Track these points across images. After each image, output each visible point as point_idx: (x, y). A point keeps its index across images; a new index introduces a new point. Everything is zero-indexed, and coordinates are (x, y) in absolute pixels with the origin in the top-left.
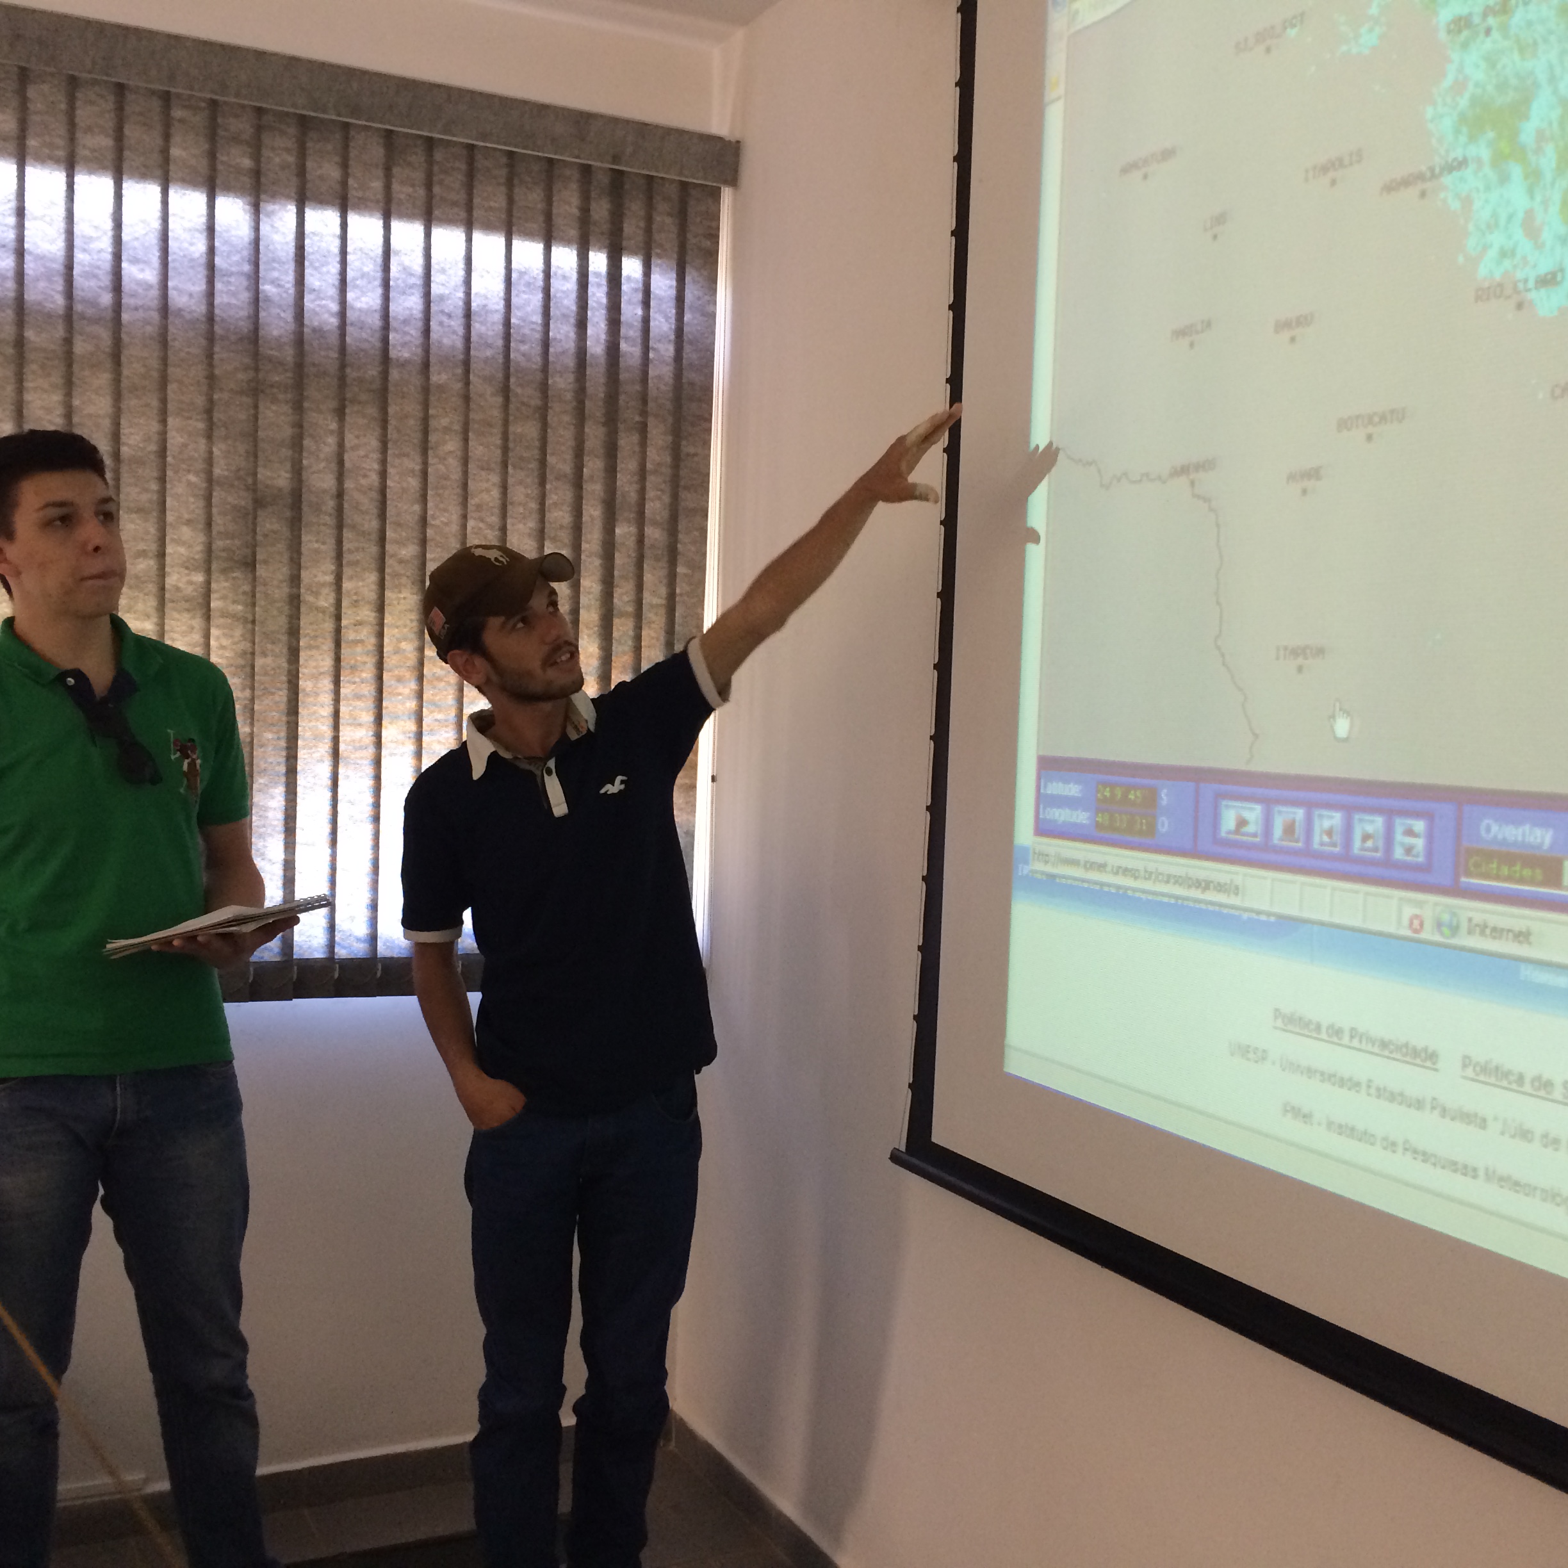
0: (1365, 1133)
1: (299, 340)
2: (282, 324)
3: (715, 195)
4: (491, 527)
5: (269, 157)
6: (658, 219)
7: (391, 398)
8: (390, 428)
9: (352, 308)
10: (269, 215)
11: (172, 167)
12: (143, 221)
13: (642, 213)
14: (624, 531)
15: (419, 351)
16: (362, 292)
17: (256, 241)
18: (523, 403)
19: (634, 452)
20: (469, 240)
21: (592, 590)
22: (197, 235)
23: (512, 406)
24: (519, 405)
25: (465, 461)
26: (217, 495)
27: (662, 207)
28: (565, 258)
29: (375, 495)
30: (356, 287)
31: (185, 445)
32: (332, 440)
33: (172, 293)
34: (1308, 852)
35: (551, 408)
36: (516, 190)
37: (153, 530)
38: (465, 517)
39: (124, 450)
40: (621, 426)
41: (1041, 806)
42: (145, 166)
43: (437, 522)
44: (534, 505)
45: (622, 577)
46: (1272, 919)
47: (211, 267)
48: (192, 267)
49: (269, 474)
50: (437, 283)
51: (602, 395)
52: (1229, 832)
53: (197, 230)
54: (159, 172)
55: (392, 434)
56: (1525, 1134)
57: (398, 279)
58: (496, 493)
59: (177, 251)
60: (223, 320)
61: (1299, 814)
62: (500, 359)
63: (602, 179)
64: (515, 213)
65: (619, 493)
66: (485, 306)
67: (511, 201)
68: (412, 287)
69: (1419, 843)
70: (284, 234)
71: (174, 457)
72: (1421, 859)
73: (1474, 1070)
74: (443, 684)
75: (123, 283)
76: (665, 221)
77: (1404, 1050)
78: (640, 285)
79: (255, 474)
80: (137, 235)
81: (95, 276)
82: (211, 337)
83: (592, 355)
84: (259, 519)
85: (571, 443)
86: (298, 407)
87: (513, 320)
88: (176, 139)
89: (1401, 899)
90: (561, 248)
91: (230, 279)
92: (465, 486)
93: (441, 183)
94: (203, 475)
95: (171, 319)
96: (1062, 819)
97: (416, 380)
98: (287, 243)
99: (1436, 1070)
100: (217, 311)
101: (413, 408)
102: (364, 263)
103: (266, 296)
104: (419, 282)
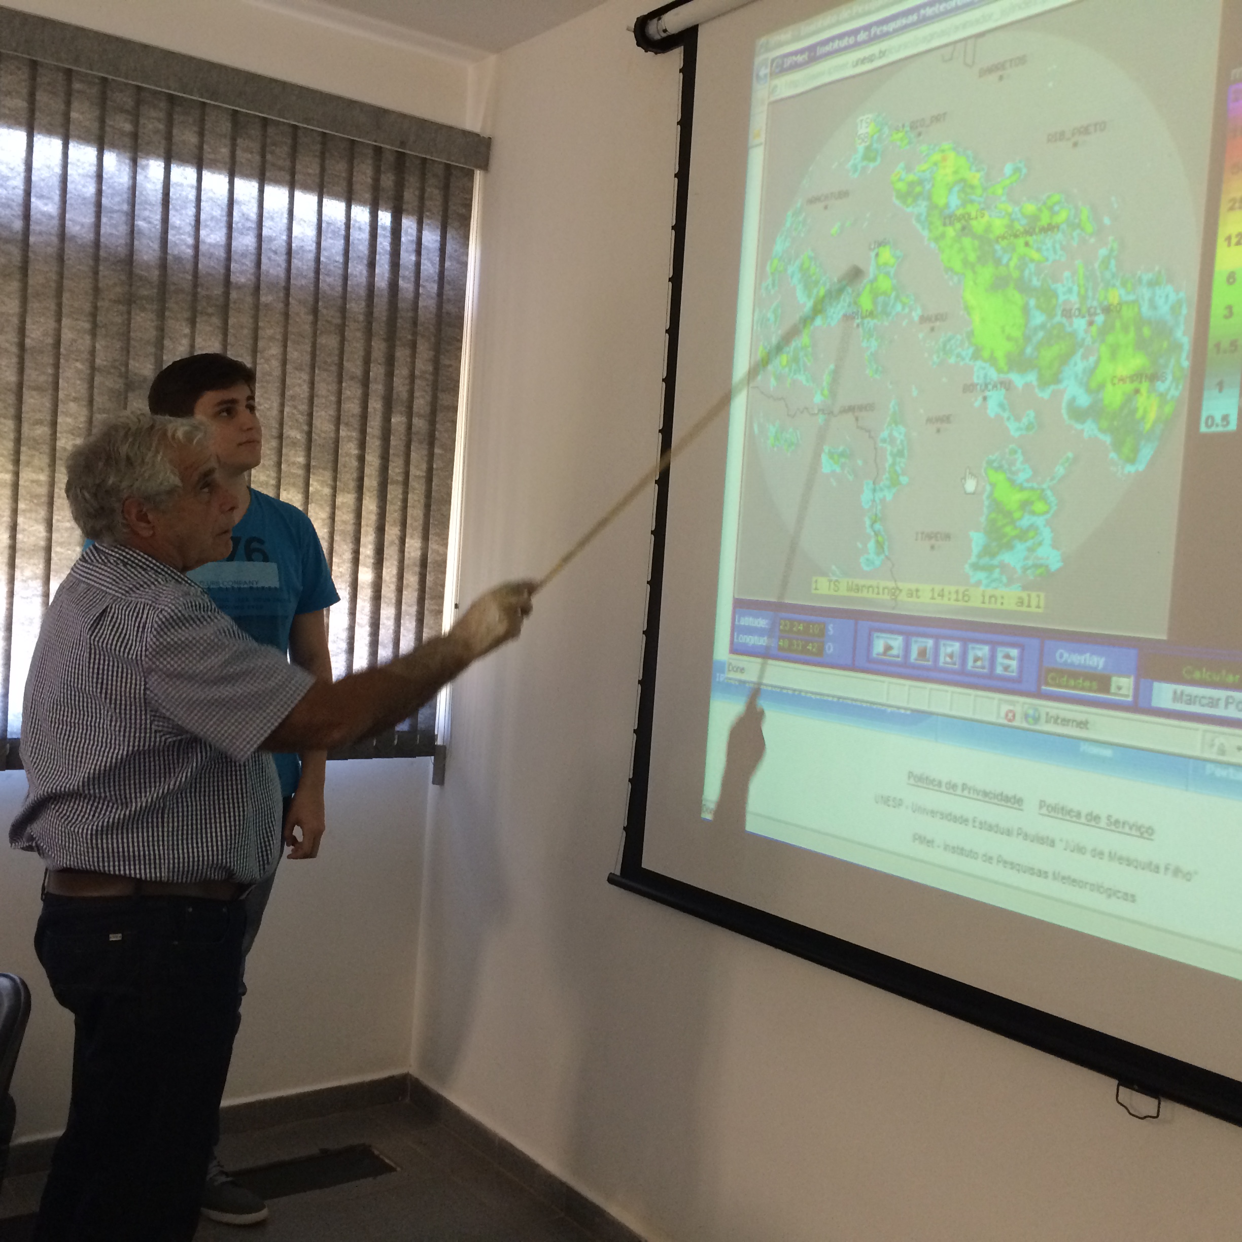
0: (971, 851)
1: (163, 263)
2: (150, 252)
3: (470, 175)
4: (302, 414)
5: (144, 124)
6: (429, 190)
7: (231, 313)
9: (204, 242)
10: (145, 168)
11: (72, 127)
12: (49, 167)
13: (418, 185)
14: (398, 420)
15: (252, 278)
16: (211, 230)
17: (133, 188)
18: (327, 321)
19: (407, 362)
20: (292, 197)
21: (373, 463)
22: (89, 180)
23: (319, 323)
24: (324, 323)
25: (284, 362)
26: (98, 379)
27: (431, 181)
28: (361, 214)
30: (206, 226)
31: (75, 341)
32: (186, 342)
33: (68, 223)
34: (936, 668)
35: (348, 326)
36: (327, 162)
37: (48, 405)
38: (282, 405)
39: (28, 341)
40: (398, 343)
41: (736, 634)
42: (51, 125)
44: (333, 398)
45: (394, 454)
46: (908, 712)
47: (99, 205)
48: (84, 204)
49: (137, 365)
50: (267, 227)
51: (385, 319)
52: (878, 654)
53: (89, 176)
54: (61, 130)
55: (231, 339)
56: (1080, 850)
57: (238, 223)
58: (306, 387)
59: (73, 191)
60: (106, 247)
61: (930, 643)
62: (312, 287)
63: (389, 158)
64: (326, 178)
65: (394, 392)
66: (302, 246)
67: (323, 170)
68: (249, 229)
69: (1014, 664)
70: (154, 183)
71: (65, 349)
72: (1014, 674)
73: (1047, 809)
75: (32, 213)
76: (434, 193)
77: (1000, 797)
78: (415, 238)
79: (127, 365)
80: (43, 177)
81: (9, 206)
82: (96, 258)
83: (378, 288)
84: (129, 399)
85: (362, 353)
86: (161, 315)
87: (322, 259)
88: (75, 105)
89: (1000, 700)
90: (358, 207)
91: (112, 215)
92: (283, 382)
93: (272, 153)
94: (87, 364)
95: (67, 244)
96: (752, 642)
97: (249, 299)
98: (156, 190)
99: (1021, 810)
100: (102, 240)
101: (246, 320)
102: (213, 209)
103: (139, 229)
104: (254, 226)
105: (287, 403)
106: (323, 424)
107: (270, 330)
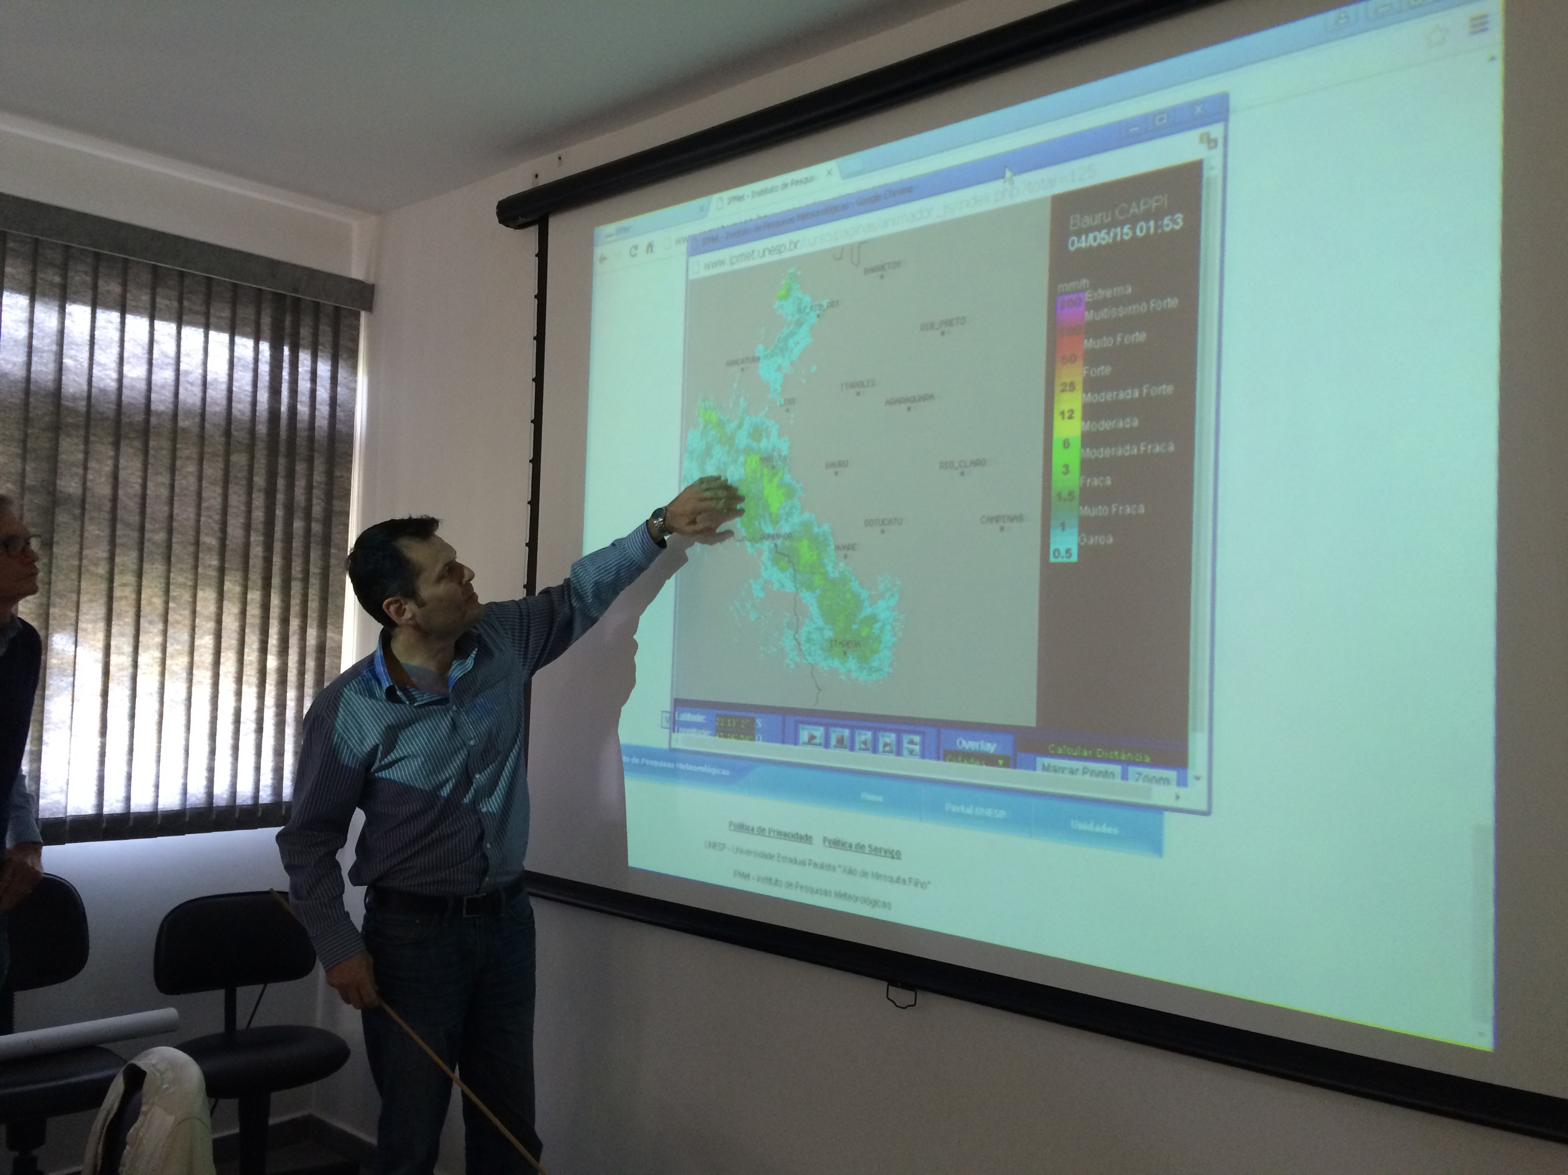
1: (89, 396)
2: (76, 385)
3: (357, 316)
4: (216, 522)
5: (72, 277)
6: (321, 328)
7: (151, 437)
8: (150, 456)
9: (127, 377)
10: (72, 313)
13: (312, 324)
14: (298, 525)
15: (171, 406)
16: (133, 366)
17: (61, 332)
18: (238, 442)
19: (305, 474)
20: (206, 337)
21: (278, 563)
22: (21, 324)
23: (231, 444)
24: (236, 444)
25: (200, 479)
26: (28, 497)
27: (323, 320)
29: (138, 500)
30: (129, 363)
32: (110, 462)
35: (256, 446)
36: (238, 307)
38: (199, 515)
40: (297, 458)
43: (180, 518)
44: (244, 508)
47: (30, 346)
48: (16, 346)
49: (65, 484)
50: (184, 363)
53: (21, 321)
55: (151, 460)
56: (852, 872)
57: (157, 359)
58: (219, 499)
60: (36, 382)
62: (224, 413)
63: (287, 302)
64: (237, 321)
66: (216, 379)
67: (234, 313)
68: (167, 364)
70: (81, 327)
73: (829, 843)
74: (180, 626)
76: (325, 329)
77: (796, 836)
78: (310, 369)
79: (54, 484)
82: (27, 392)
84: (56, 514)
85: (268, 468)
87: (234, 389)
88: (9, 262)
90: (265, 344)
91: (43, 355)
92: (199, 494)
93: (189, 299)
94: (18, 484)
97: (168, 425)
98: (83, 333)
99: (811, 845)
100: (33, 376)
101: (166, 444)
102: (135, 349)
103: (66, 366)
104: (172, 361)
105: (204, 513)
106: (235, 531)
107: (188, 451)
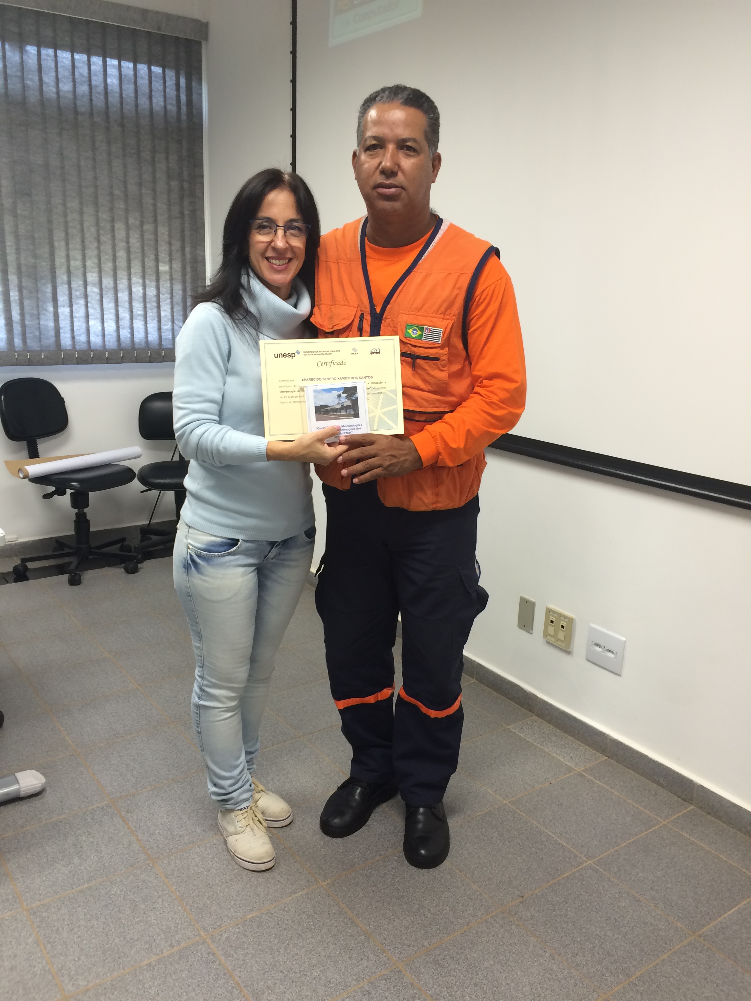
1: (42, 103)
2: (35, 97)
3: (200, 44)
4: (121, 181)
5: (24, 27)
6: (180, 54)
7: (79, 128)
9: (62, 91)
10: (27, 51)
13: (174, 52)
14: (174, 184)
15: (89, 108)
16: (65, 84)
17: (22, 62)
18: (130, 130)
19: (176, 151)
20: (105, 62)
21: (162, 207)
23: (125, 131)
25: (109, 154)
26: (16, 167)
27: (182, 49)
28: (143, 68)
29: (76, 168)
30: (62, 81)
32: (58, 145)
35: (141, 132)
36: (121, 41)
38: (111, 177)
40: (170, 141)
43: (101, 179)
44: (137, 173)
47: (5, 73)
49: (34, 159)
50: (94, 80)
51: (162, 127)
55: (81, 142)
57: (78, 79)
58: (122, 167)
60: (11, 95)
62: (119, 112)
63: (155, 37)
64: (121, 51)
65: (171, 168)
66: (113, 90)
67: (120, 46)
68: (84, 82)
70: (32, 59)
76: (183, 55)
78: (175, 82)
79: (28, 159)
82: (7, 102)
83: (156, 111)
85: (150, 148)
86: (45, 131)
87: (123, 96)
90: (140, 65)
91: (13, 79)
92: (110, 164)
93: (93, 39)
97: (88, 120)
101: (88, 132)
102: (64, 73)
103: (28, 85)
104: (87, 79)
106: (133, 187)
107: (101, 137)
